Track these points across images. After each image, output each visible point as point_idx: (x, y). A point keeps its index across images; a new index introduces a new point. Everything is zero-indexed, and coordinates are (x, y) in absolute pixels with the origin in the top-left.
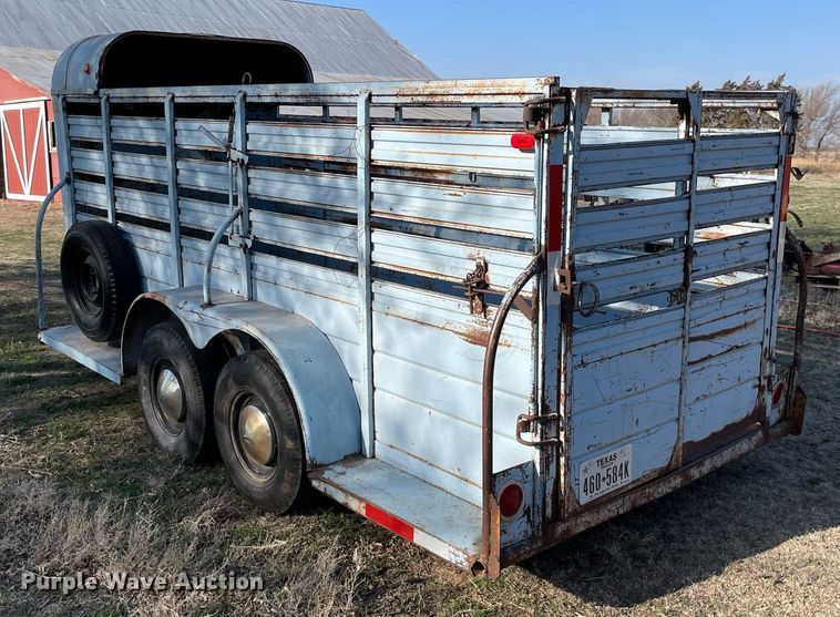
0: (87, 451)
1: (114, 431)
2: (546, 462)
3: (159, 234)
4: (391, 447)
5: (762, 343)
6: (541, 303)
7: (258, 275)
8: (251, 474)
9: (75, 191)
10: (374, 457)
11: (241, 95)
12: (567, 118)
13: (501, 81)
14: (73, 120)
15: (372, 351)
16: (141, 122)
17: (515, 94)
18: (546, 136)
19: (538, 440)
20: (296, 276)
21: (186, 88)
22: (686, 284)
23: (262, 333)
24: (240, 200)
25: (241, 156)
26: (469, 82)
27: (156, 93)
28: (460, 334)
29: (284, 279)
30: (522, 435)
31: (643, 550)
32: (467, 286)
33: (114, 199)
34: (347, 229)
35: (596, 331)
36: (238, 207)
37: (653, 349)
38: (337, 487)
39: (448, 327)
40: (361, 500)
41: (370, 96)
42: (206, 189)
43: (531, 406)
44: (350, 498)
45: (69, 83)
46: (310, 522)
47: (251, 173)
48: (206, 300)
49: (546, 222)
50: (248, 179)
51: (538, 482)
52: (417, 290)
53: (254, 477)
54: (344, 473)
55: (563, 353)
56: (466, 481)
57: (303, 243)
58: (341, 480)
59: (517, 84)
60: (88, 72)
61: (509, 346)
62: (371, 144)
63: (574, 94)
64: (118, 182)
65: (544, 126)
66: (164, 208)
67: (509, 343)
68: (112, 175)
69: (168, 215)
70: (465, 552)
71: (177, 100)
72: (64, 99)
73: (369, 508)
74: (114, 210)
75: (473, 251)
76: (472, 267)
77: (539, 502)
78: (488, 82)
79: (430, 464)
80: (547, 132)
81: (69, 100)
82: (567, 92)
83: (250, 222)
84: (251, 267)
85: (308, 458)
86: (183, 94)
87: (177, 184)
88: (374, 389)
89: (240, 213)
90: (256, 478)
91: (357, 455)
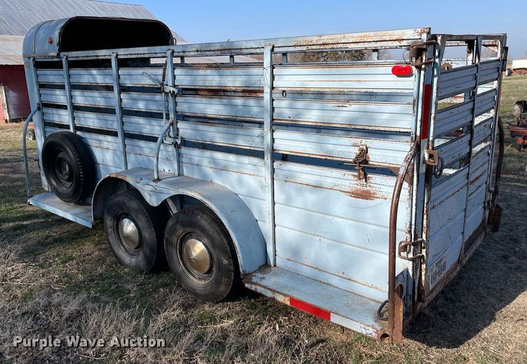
0: (78, 269)
1: (88, 255)
2: (414, 269)
3: (110, 138)
4: (288, 259)
5: (486, 183)
6: (415, 172)
7: (184, 160)
8: (193, 279)
9: (43, 114)
10: (275, 266)
11: (170, 52)
12: (434, 54)
13: (383, 33)
14: (40, 72)
15: (274, 203)
16: (94, 72)
17: (395, 40)
18: (423, 66)
19: (411, 256)
20: (214, 161)
21: (126, 49)
22: (470, 153)
23: (203, 196)
24: (172, 116)
25: (172, 89)
26: (356, 35)
27: (102, 53)
28: (347, 192)
29: (205, 163)
30: (402, 253)
31: (442, 309)
32: (356, 163)
33: (74, 118)
34: (257, 131)
35: (439, 186)
36: (170, 121)
37: (458, 193)
38: (265, 287)
39: (335, 188)
40: (285, 295)
41: (273, 47)
42: (144, 110)
43: (408, 235)
44: (277, 294)
45: (37, 50)
46: (237, 306)
47: (179, 99)
48: (156, 177)
49: (421, 121)
50: (176, 103)
51: (411, 281)
52: (311, 166)
53: (196, 281)
54: (264, 278)
55: (426, 201)
56: (349, 279)
57: (220, 140)
58: (264, 283)
59: (397, 34)
60: (51, 42)
61: (386, 199)
62: (273, 77)
63: (439, 38)
64: (76, 108)
65: (422, 60)
66: (113, 123)
67: (386, 196)
68: (72, 104)
69: (115, 126)
70: (373, 327)
71: (119, 57)
72: (34, 59)
73: (292, 300)
74: (74, 125)
75: (358, 141)
76: (356, 151)
77: (411, 293)
78: (372, 34)
79: (320, 270)
80: (425, 64)
81: (37, 60)
82: (435, 37)
83: (178, 129)
84: (179, 155)
85: (241, 270)
86: (124, 53)
87: (121, 108)
88: (275, 226)
89: (172, 124)
90: (197, 282)
91: (265, 266)
